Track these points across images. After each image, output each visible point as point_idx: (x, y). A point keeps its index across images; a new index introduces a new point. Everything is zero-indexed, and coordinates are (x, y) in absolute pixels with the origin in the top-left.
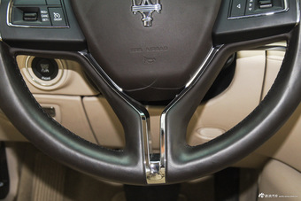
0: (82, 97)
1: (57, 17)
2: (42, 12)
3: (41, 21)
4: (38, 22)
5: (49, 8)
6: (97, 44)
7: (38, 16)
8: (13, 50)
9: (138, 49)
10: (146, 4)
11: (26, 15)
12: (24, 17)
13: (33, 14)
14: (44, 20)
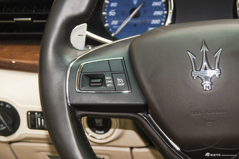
0: (132, 148)
1: (120, 82)
2: (107, 78)
3: (106, 86)
4: (103, 87)
5: (113, 74)
6: (158, 107)
7: (103, 82)
8: (79, 113)
9: (198, 112)
10: (206, 69)
11: (92, 81)
12: (90, 83)
13: (99, 80)
14: (108, 85)
